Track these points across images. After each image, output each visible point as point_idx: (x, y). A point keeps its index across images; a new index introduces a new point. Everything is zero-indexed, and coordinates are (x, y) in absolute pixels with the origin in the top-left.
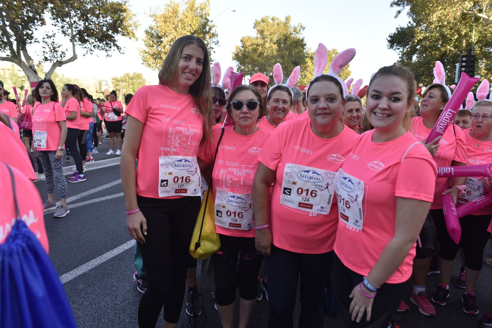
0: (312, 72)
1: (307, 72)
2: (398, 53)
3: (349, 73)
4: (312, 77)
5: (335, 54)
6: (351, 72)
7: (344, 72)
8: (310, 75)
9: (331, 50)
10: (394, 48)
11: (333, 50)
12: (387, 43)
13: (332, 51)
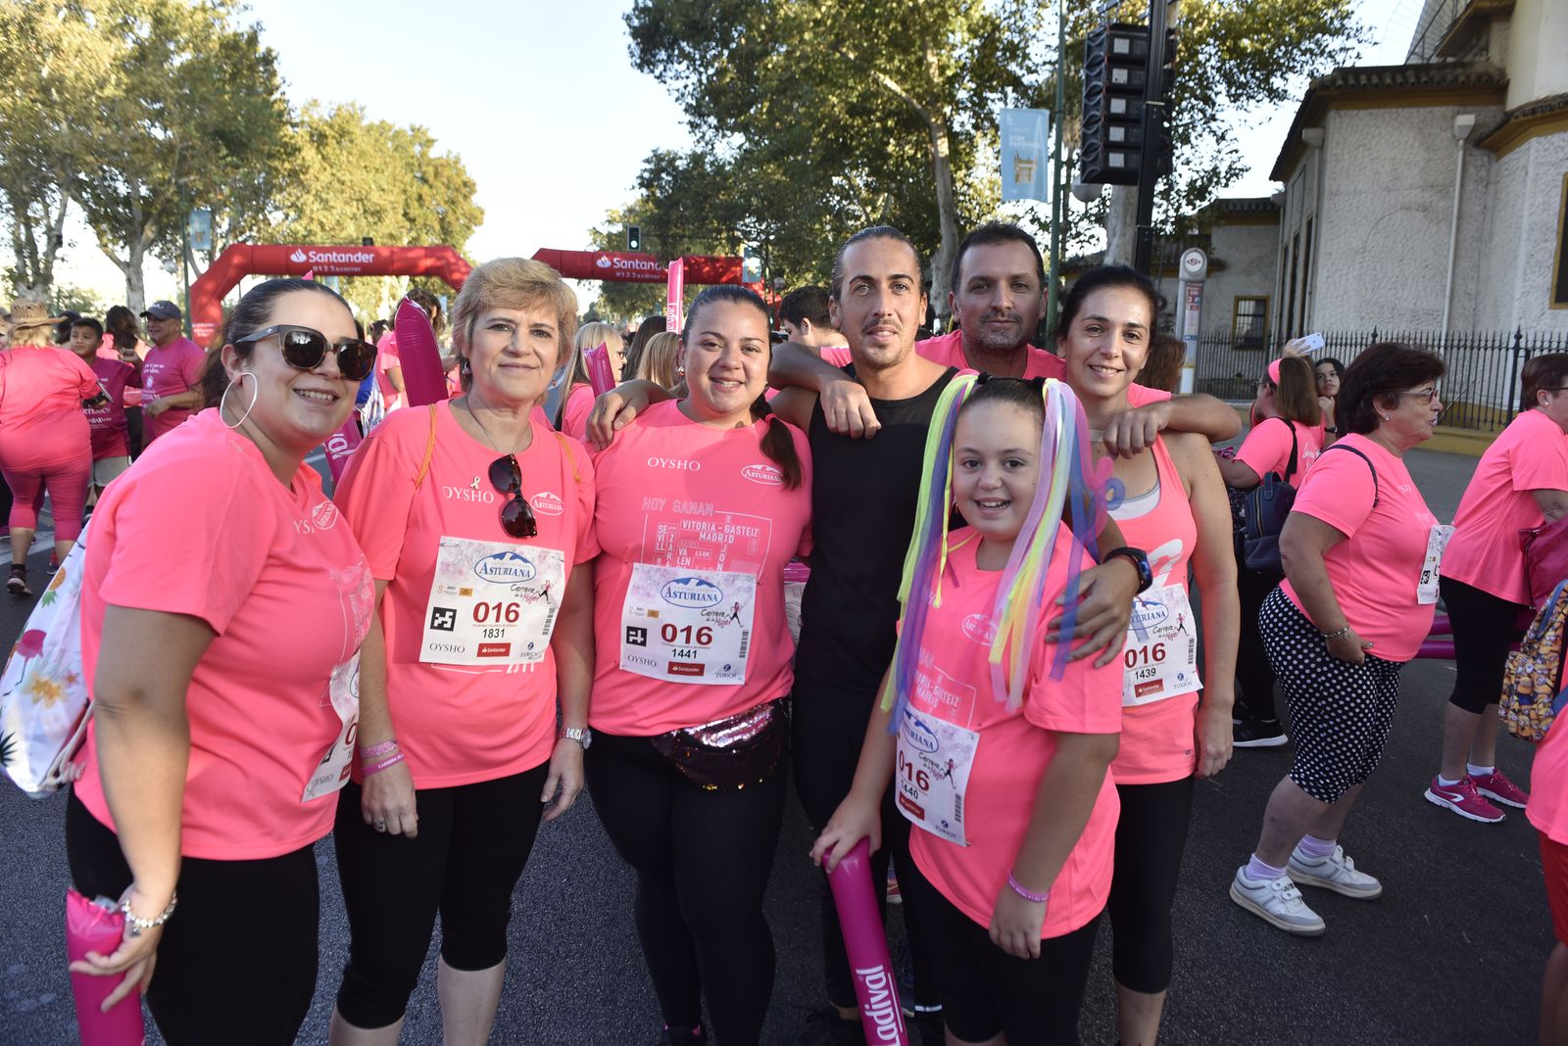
0: (324, 196)
1: (305, 197)
2: (676, 95)
3: (477, 213)
4: (326, 213)
5: (421, 145)
6: (482, 213)
7: (459, 212)
8: (316, 206)
9: (407, 128)
10: (657, 73)
11: (413, 130)
12: (630, 40)
13: (410, 133)
